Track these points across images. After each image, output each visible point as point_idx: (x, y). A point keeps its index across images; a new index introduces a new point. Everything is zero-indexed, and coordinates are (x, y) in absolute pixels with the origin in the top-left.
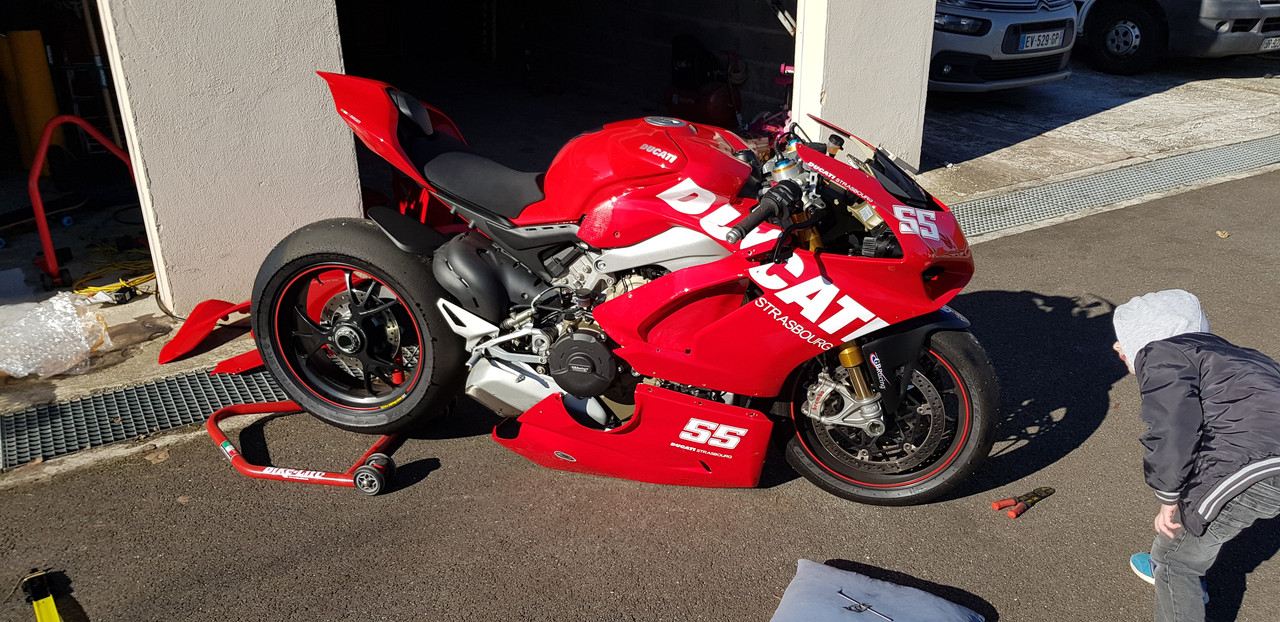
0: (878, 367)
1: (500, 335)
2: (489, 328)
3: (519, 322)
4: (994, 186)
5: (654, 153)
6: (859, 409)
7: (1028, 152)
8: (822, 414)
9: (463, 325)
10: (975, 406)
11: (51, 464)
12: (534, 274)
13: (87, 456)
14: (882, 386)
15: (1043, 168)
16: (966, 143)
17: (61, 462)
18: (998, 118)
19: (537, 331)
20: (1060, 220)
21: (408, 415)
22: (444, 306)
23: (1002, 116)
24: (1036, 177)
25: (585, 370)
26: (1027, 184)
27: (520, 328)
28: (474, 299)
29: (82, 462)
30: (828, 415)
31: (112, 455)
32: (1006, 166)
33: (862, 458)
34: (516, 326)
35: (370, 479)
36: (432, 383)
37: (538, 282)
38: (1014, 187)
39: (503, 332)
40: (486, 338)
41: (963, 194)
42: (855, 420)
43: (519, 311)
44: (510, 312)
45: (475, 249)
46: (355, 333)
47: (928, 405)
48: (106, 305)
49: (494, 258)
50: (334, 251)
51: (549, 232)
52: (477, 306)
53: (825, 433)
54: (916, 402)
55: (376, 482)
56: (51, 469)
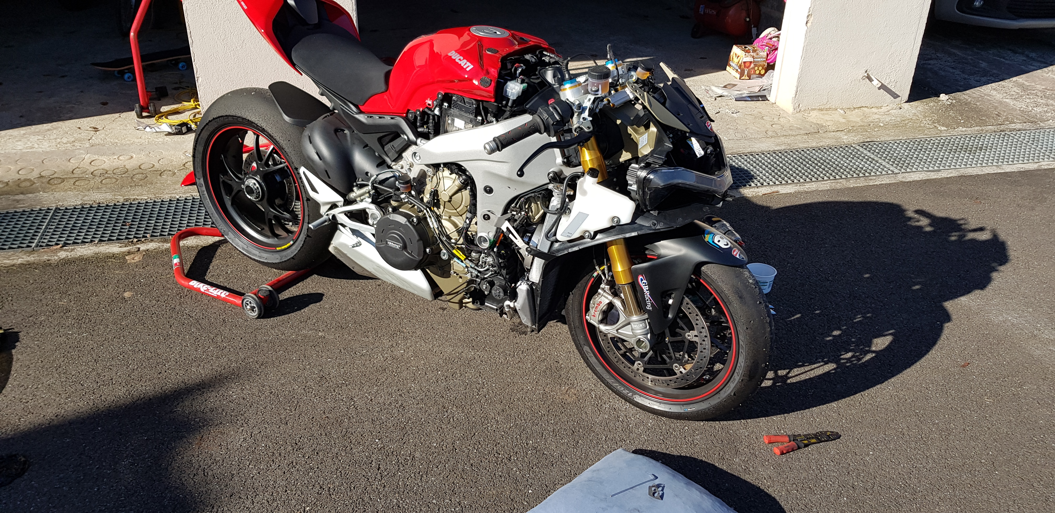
0: (645, 288)
1: (344, 205)
2: (337, 198)
3: (360, 196)
4: (983, 123)
5: (457, 60)
6: (629, 324)
7: (1039, 94)
8: (601, 322)
9: (317, 192)
10: (741, 343)
11: (65, 250)
12: (380, 157)
13: (91, 248)
14: (649, 307)
15: (1047, 112)
16: (978, 78)
17: (72, 250)
18: (1027, 56)
19: (373, 207)
20: (1032, 166)
21: (292, 258)
22: (304, 173)
23: (1033, 55)
24: (1033, 120)
25: (398, 247)
26: (1018, 126)
27: (362, 201)
28: (326, 171)
29: (85, 253)
30: (607, 324)
31: (107, 251)
32: (1007, 105)
33: (638, 369)
34: (358, 199)
35: (252, 305)
36: (308, 236)
37: (381, 164)
38: (1002, 127)
39: (348, 202)
40: (334, 206)
41: (943, 128)
42: (626, 332)
43: (362, 186)
44: (353, 186)
45: (333, 128)
46: (257, 185)
47: (695, 333)
48: (169, 134)
49: (349, 138)
50: (240, 115)
51: (382, 121)
52: (329, 178)
53: (607, 338)
54: (685, 328)
55: (256, 309)
56: (63, 254)
